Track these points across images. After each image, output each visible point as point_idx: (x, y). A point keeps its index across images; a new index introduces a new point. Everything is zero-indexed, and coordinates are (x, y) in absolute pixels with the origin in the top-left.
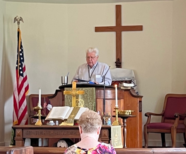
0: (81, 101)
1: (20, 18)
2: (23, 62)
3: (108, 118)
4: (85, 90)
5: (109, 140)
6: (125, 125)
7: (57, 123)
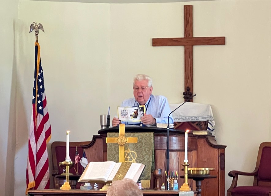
3: (173, 180)
4: (138, 137)
6: (200, 190)
7: (96, 186)
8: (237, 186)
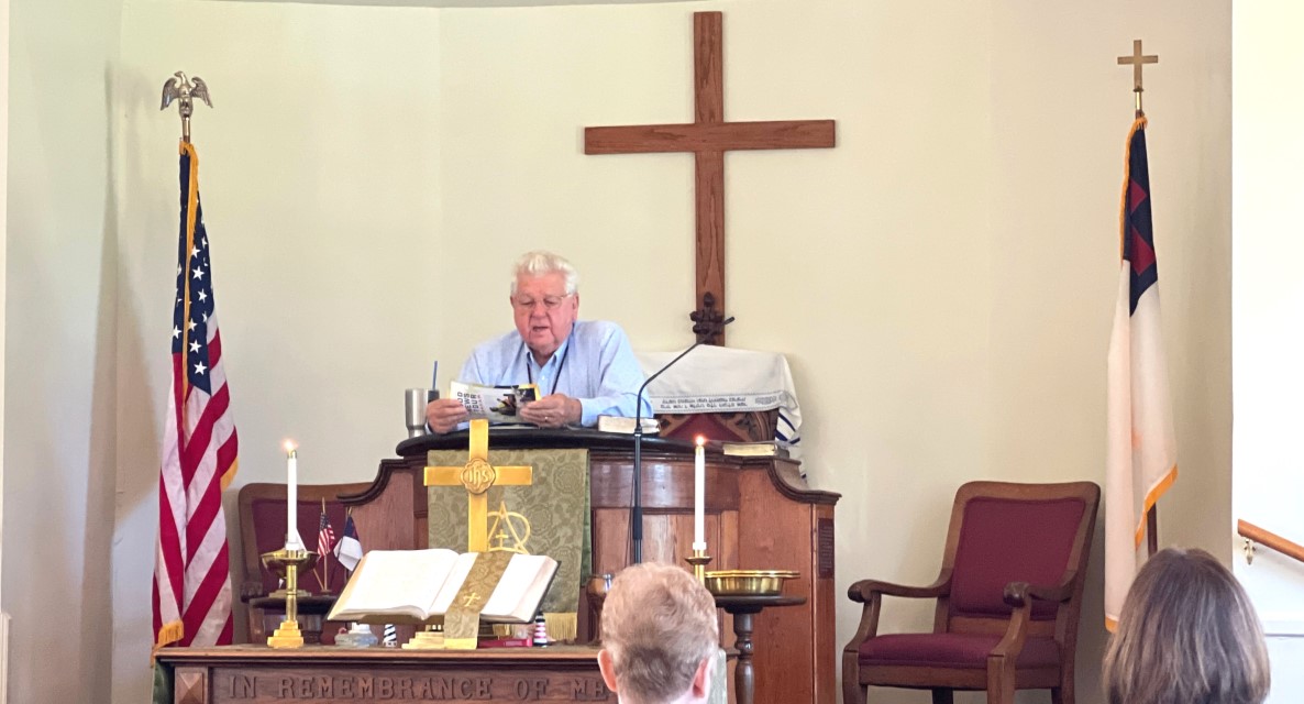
0: (511, 518)
1: (194, 85)
2: (208, 316)
4: (535, 466)
6: (749, 646)
7: (390, 634)
8: (879, 633)
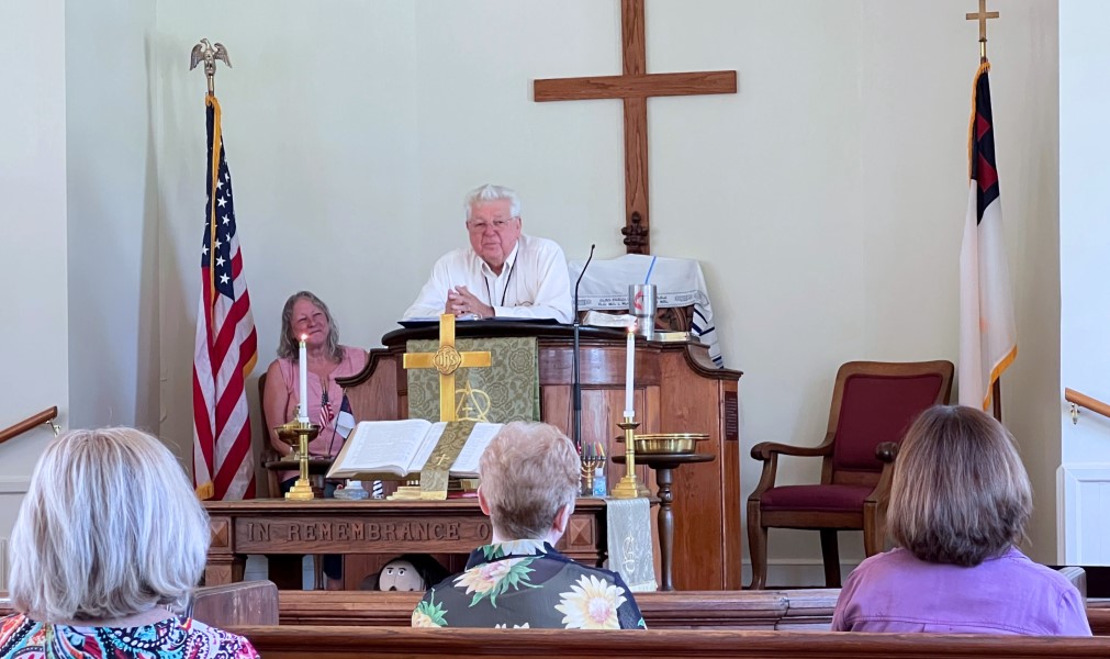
0: (475, 394)
1: (216, 50)
2: (231, 236)
3: (592, 468)
5: (597, 557)
7: (378, 489)
8: (776, 485)
